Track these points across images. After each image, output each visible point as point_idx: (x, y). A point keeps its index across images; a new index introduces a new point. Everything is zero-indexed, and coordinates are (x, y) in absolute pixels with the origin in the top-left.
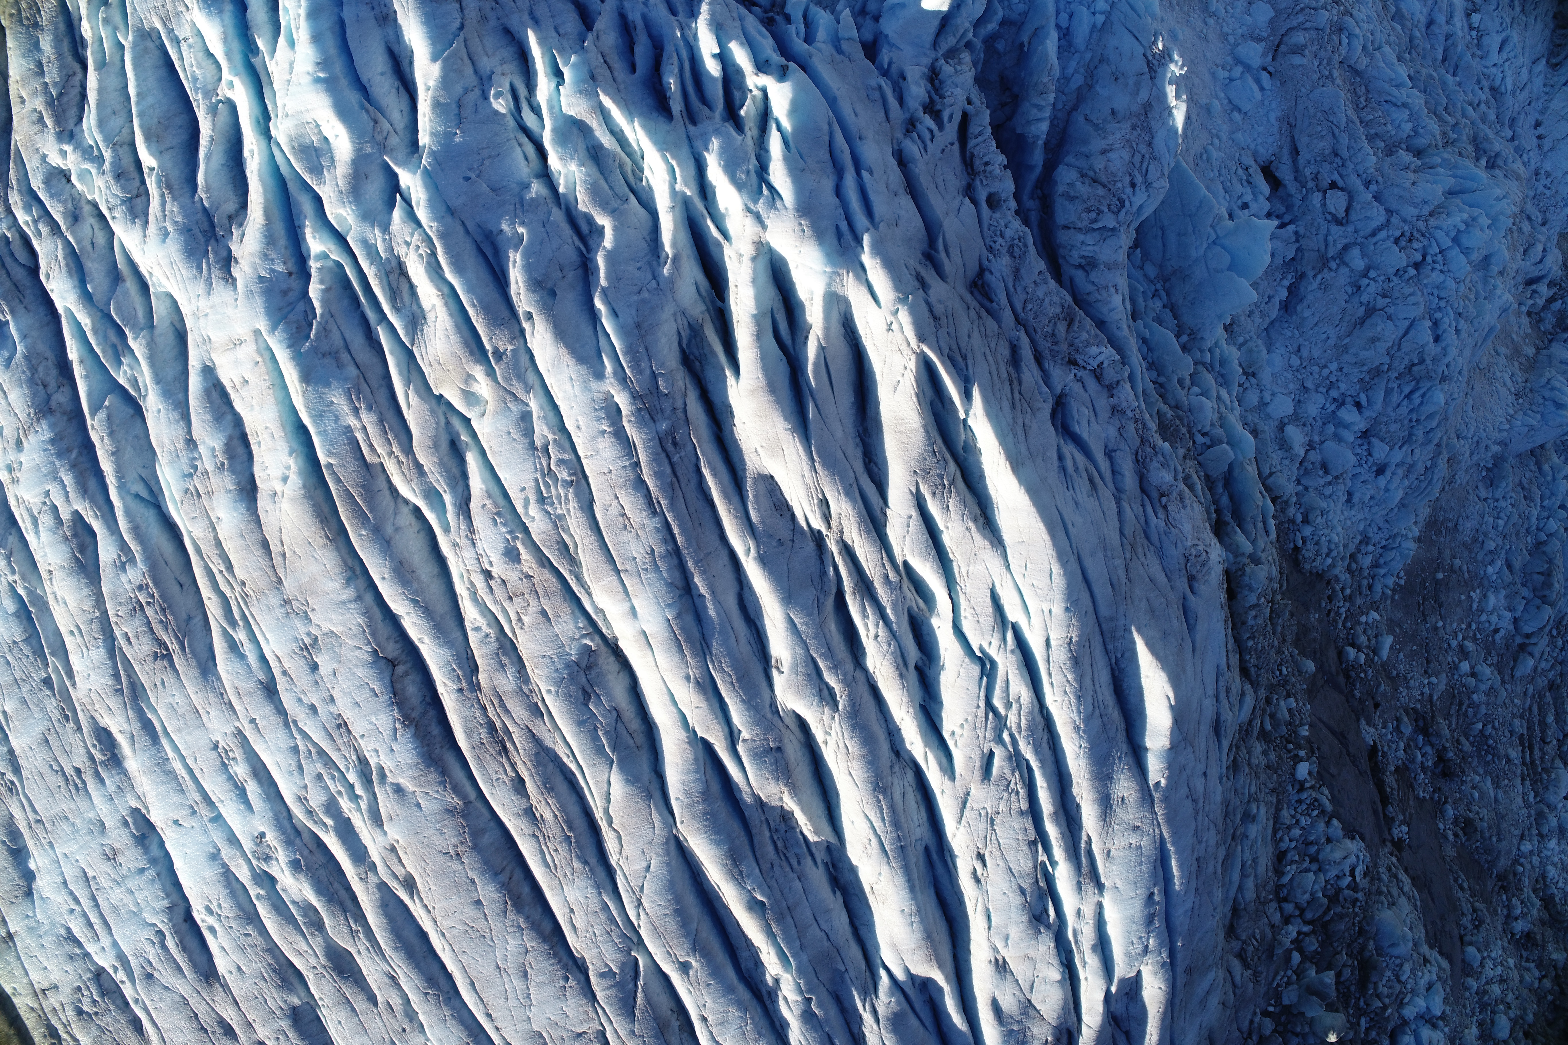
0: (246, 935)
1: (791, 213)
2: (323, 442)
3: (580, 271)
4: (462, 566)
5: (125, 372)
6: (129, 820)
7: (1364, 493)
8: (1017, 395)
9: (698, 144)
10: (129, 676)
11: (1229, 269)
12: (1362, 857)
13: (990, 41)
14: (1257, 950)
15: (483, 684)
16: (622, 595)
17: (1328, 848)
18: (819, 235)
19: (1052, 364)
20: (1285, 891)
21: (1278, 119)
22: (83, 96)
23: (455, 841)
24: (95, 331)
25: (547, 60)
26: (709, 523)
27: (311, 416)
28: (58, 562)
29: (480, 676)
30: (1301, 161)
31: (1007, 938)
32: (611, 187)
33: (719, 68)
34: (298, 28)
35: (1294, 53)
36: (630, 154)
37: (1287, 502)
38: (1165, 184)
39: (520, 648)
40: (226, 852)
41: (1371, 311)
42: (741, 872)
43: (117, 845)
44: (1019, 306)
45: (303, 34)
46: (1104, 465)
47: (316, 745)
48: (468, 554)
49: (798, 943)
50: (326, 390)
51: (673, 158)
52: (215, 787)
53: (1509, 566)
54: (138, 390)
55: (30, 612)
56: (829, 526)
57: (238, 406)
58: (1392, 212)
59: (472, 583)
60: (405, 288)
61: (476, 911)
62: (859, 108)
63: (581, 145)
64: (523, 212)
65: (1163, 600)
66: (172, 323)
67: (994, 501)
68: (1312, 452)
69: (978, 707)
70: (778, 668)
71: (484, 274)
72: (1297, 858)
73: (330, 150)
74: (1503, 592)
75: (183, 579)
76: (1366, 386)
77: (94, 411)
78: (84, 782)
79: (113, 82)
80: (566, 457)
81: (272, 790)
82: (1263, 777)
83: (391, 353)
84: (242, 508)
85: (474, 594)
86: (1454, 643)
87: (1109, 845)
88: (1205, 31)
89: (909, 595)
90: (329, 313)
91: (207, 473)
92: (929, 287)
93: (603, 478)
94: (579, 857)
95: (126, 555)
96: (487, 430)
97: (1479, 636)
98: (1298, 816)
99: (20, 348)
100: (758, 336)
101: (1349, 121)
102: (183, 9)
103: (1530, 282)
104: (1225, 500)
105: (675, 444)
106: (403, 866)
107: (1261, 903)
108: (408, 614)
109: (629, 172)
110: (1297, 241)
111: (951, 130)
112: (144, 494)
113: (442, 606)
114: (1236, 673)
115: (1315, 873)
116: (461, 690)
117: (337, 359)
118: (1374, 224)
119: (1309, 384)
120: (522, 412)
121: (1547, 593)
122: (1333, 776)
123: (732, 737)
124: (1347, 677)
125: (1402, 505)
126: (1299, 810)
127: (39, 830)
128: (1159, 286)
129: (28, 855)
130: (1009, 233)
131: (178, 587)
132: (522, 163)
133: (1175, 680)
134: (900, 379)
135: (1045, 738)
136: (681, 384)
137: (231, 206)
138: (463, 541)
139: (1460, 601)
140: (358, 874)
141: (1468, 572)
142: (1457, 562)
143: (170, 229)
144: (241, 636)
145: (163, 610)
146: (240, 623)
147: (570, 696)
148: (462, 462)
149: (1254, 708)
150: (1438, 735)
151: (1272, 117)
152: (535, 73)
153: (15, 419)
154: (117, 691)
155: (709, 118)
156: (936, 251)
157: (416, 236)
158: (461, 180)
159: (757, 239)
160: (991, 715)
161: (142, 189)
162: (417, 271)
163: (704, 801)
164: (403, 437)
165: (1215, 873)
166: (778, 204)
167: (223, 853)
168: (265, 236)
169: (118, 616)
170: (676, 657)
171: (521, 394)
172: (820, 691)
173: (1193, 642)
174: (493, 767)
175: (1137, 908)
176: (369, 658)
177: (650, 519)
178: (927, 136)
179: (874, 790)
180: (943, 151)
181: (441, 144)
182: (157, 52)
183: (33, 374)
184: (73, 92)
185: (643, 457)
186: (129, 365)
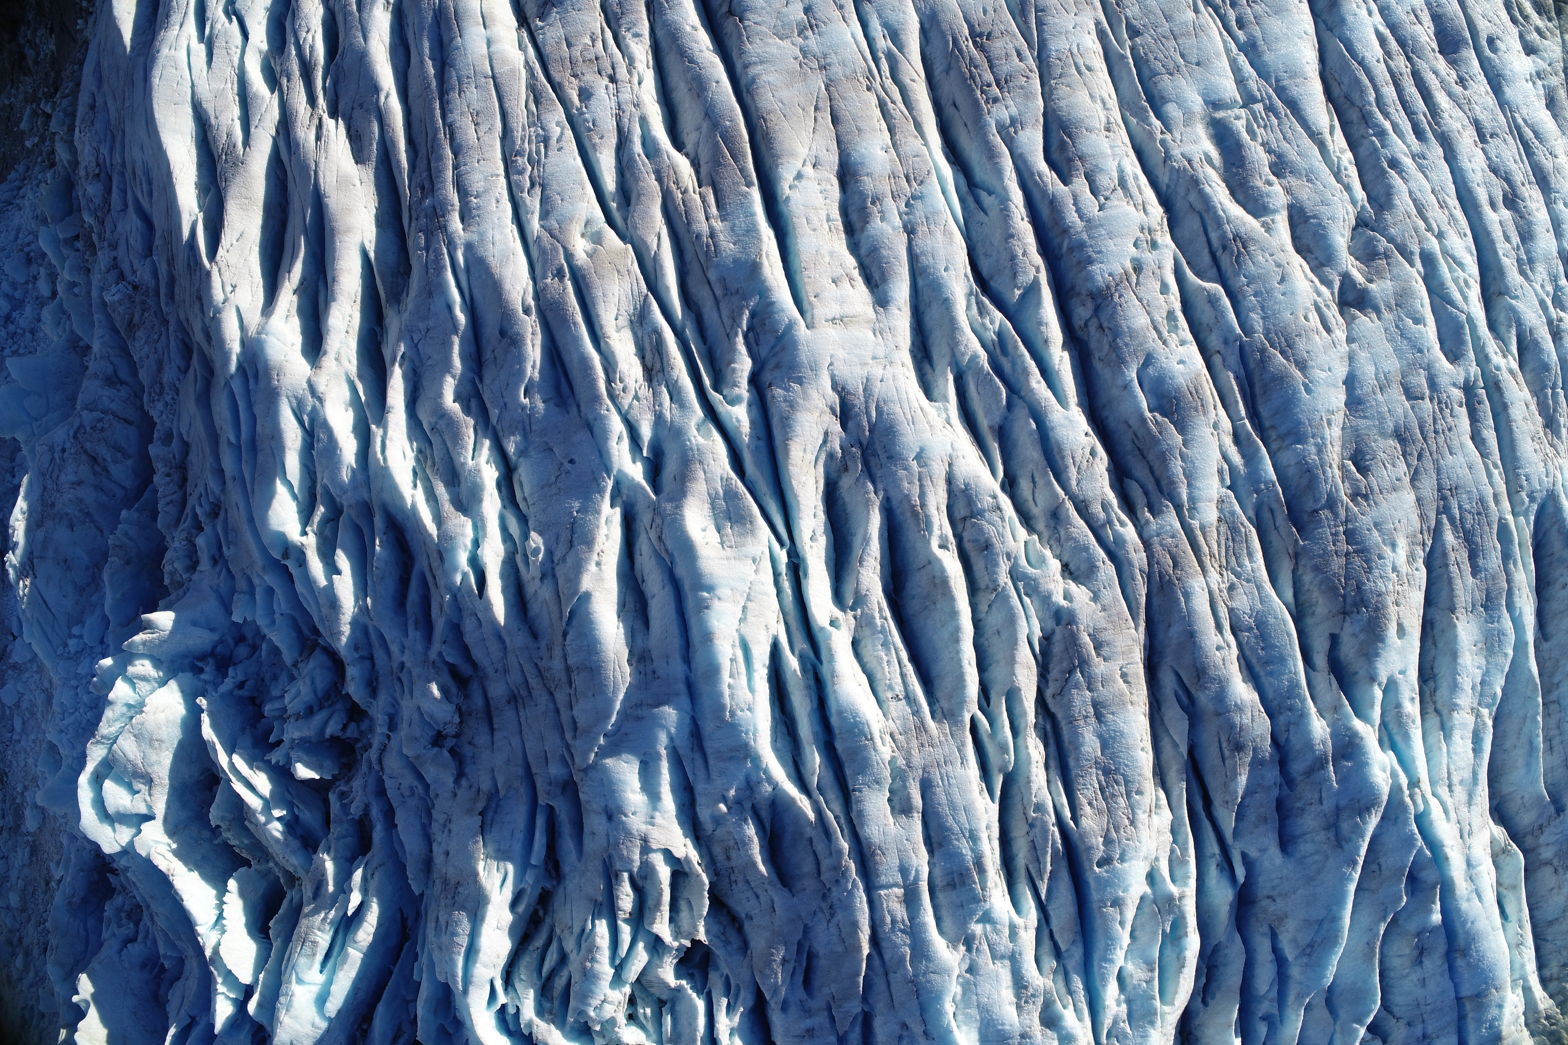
1: (284, 391)
2: (752, 207)
8: (169, 247)
9: (360, 478)
10: (1025, 22)
11: (26, 393)
16: (494, 57)
18: (267, 371)
19: (149, 285)
22: (1040, 666)
24: (1027, 373)
25: (487, 585)
26: (416, 124)
27: (759, 231)
28: (1093, 136)
32: (445, 443)
33: (337, 559)
36: (425, 478)
44: (163, 337)
46: (128, 195)
48: (627, 97)
50: (738, 255)
51: (379, 464)
54: (978, 301)
55: (1148, 101)
56: (320, 119)
57: (851, 261)
59: (630, 72)
60: (647, 353)
63: (463, 486)
64: (523, 423)
66: (931, 367)
67: (193, 143)
73: (714, 516)
75: (950, 110)
77: (1035, 286)
79: (997, 671)
80: (516, 178)
83: (671, 290)
84: (855, 156)
85: (633, 65)
89: (278, 69)
90: (730, 337)
91: (893, 197)
93: (486, 156)
95: (1008, 133)
96: (587, 206)
99: (1133, 377)
102: (898, 737)
105: (423, 188)
108: (701, 51)
109: (427, 457)
111: (188, 508)
112: (983, 195)
113: (671, 60)
117: (726, 288)
120: (547, 219)
130: (161, 407)
131: (958, 103)
134: (235, 243)
137: (844, 482)
138: (630, 108)
143: (914, 463)
144: (884, 45)
145: (972, 77)
146: (881, 56)
148: (620, 184)
152: (503, 577)
153: (1141, 295)
154: (1043, 10)
155: (351, 507)
157: (627, 404)
158: (577, 459)
159: (318, 371)
161: (958, 527)
162: (631, 368)
164: (669, 207)
166: (294, 402)
168: (790, 427)
169: (1027, 77)
171: (546, 236)
176: (749, 15)
177: (456, 121)
181: (592, 500)
182: (939, 694)
183: (1114, 340)
184: (1055, 673)
185: (449, 174)
186: (986, 329)
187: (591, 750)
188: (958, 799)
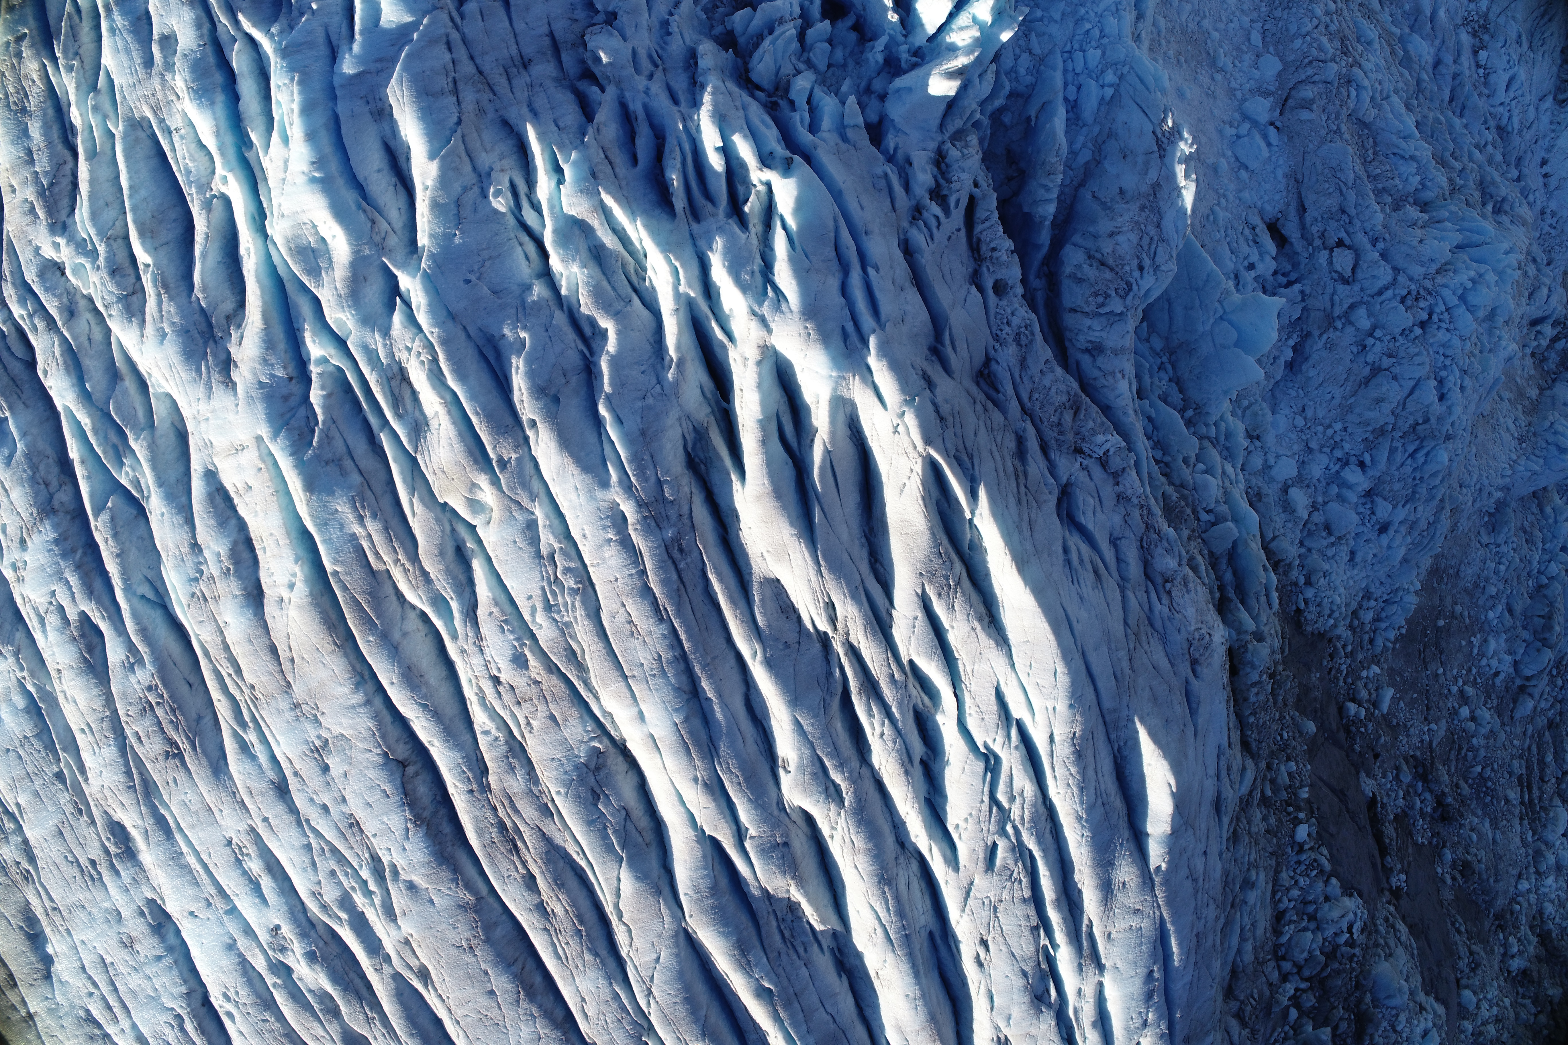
0: (263, 1021)
1: (797, 316)
2: (328, 550)
3: (584, 376)
4: (470, 672)
5: (127, 474)
6: (146, 911)
7: (1366, 552)
8: (1022, 489)
9: (702, 243)
10: (141, 774)
11: (1236, 345)
12: (1359, 914)
13: (996, 116)
14: (1255, 1008)
15: (493, 786)
16: (630, 701)
17: (1326, 907)
18: (825, 338)
19: (1058, 453)
20: (1283, 950)
21: (1285, 176)
22: (75, 185)
23: (468, 935)
24: (95, 431)
25: (547, 157)
26: (715, 627)
27: (316, 525)
28: (67, 662)
29: (490, 778)
30: (1308, 218)
31: (1009, 1018)
32: (614, 288)
33: (723, 163)
34: (291, 124)
35: (1303, 107)
36: (632, 252)
37: (1290, 565)
38: (1173, 267)
39: (529, 751)
40: (242, 943)
41: (1376, 371)
42: (749, 961)
43: (134, 934)
44: (1025, 396)
45: (297, 131)
46: (1109, 554)
47: (328, 843)
48: (476, 661)
49: (804, 1027)
50: (330, 499)
51: (677, 259)
52: (230, 881)
53: (1510, 611)
54: (141, 491)
55: (40, 708)
56: (835, 628)
57: (242, 511)
58: (1399, 270)
59: (480, 688)
60: (407, 394)
61: (490, 1001)
62: (865, 201)
63: (583, 246)
64: (525, 315)
65: (1166, 687)
66: (172, 423)
67: (1000, 600)
68: (1316, 513)
69: (982, 801)
70: (784, 768)
71: (486, 379)
72: (1295, 918)
73: (327, 251)
74: (1504, 636)
75: (192, 679)
76: (1370, 445)
77: (97, 512)
78: (99, 873)
79: (105, 173)
80: (573, 565)
81: (286, 884)
82: (1263, 842)
83: (395, 461)
84: (249, 613)
85: (482, 699)
86: (1454, 689)
87: (1110, 928)
88: (1212, 88)
89: (914, 692)
90: (331, 420)
91: (213, 578)
92: (936, 386)
93: (610, 586)
94: (589, 950)
95: (134, 656)
96: (492, 539)
97: (1479, 681)
98: (1297, 877)
99: (20, 446)
100: (764, 442)
101: (1357, 177)
102: (174, 98)
103: (1534, 323)
104: (1228, 576)
105: (681, 550)
106: (417, 957)
107: (1259, 963)
108: (417, 718)
109: (632, 271)
110: (1303, 300)
111: (958, 216)
112: (150, 595)
113: (450, 709)
114: (1237, 748)
115: (1313, 932)
116: (471, 792)
117: (340, 467)
118: (1381, 283)
119: (1314, 445)
120: (528, 521)
121: (1547, 635)
122: (1332, 835)
123: (740, 834)
124: (1348, 732)
125: (1405, 560)
126: (1298, 871)
127: (57, 919)
128: (1165, 359)
129: (45, 940)
130: (1016, 321)
131: (187, 687)
132: (523, 262)
133: (1177, 768)
134: (907, 481)
135: (1048, 828)
136: (686, 489)
137: (229, 306)
138: (471, 648)
139: (1461, 646)
140: (373, 965)
141: (1469, 617)
142: (1458, 608)
143: (168, 330)
144: (251, 737)
145: (173, 710)
146: (250, 725)
147: (580, 797)
148: (468, 569)
149: (1255, 779)
150: (1437, 781)
151: (1280, 173)
152: (535, 169)
153: (17, 518)
154: (129, 787)
155: (713, 215)
156: (943, 345)
157: (417, 343)
158: (462, 283)
159: (762, 343)
160: (995, 809)
161: (138, 285)
162: (419, 377)
163: (712, 895)
164: (409, 544)
165: (1214, 945)
166: (784, 306)
167: (239, 944)
168: (264, 341)
169: (128, 715)
170: (684, 760)
171: (526, 502)
172: (827, 788)
173: (1195, 726)
174: (504, 865)
175: (1136, 986)
176: (380, 760)
177: (657, 625)
178: (933, 223)
179: (880, 882)
180: (949, 238)
181: (440, 246)
182: (149, 142)
183: (34, 473)
184: (66, 182)
185: (649, 565)
186: (131, 467)
187: (426, 26)
188: (123, 57)
